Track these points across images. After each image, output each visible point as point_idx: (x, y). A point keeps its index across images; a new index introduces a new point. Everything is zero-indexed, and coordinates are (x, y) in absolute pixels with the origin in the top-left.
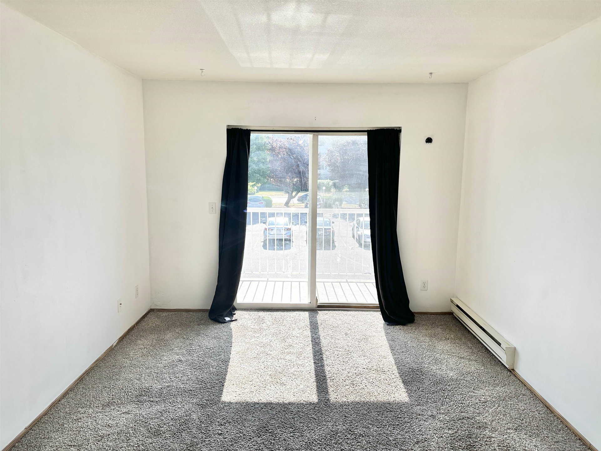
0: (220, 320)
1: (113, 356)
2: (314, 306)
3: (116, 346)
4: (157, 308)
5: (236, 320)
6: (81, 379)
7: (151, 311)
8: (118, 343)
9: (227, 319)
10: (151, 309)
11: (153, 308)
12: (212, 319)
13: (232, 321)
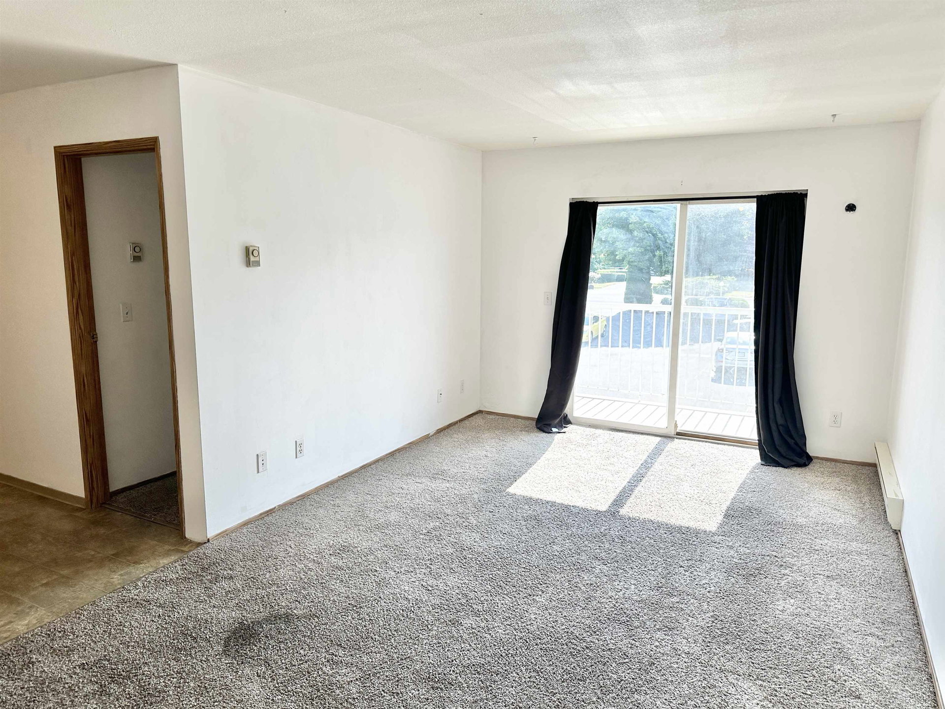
0: (545, 429)
1: (426, 443)
2: (672, 432)
3: (433, 435)
4: (487, 410)
5: (564, 432)
6: (392, 454)
7: (480, 412)
8: (435, 434)
9: (554, 430)
10: (480, 411)
11: (481, 409)
12: (538, 428)
13: (559, 433)
